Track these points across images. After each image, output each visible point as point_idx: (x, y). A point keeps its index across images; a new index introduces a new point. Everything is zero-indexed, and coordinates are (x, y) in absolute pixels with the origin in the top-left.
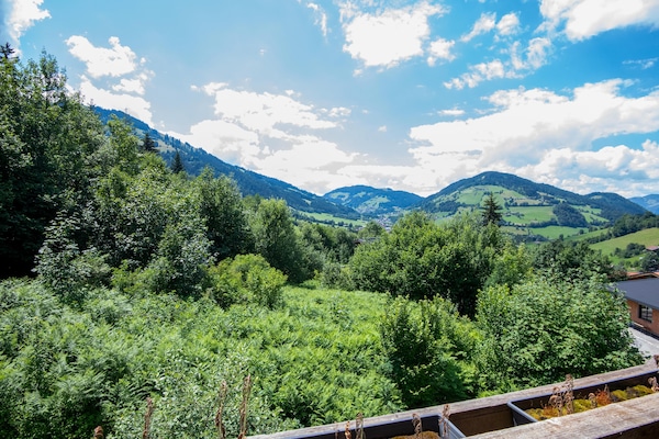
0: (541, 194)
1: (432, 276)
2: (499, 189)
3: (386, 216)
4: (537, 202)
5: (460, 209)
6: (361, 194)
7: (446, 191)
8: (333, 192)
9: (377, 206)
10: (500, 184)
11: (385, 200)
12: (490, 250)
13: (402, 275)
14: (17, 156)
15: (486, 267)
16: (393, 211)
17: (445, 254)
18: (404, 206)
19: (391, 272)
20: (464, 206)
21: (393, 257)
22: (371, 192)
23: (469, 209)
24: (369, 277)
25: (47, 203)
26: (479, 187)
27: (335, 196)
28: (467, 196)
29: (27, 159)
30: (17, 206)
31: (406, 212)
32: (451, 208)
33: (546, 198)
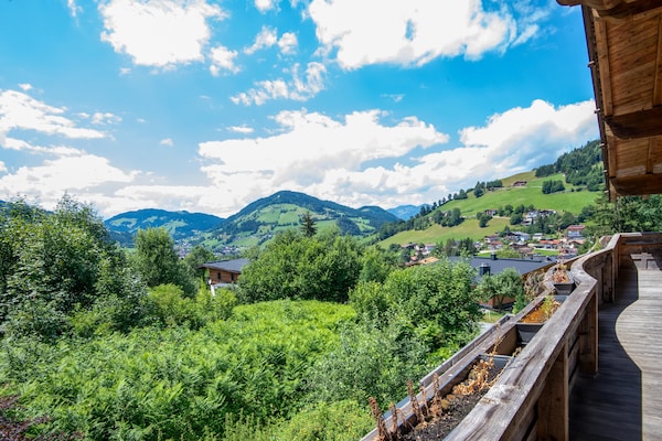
0: (327, 210)
2: (293, 206)
3: (186, 241)
4: (324, 217)
5: (261, 227)
6: (152, 219)
7: (246, 211)
8: (115, 218)
9: (173, 231)
10: (294, 202)
11: (182, 224)
16: (192, 234)
18: (204, 229)
20: (265, 224)
22: (162, 216)
23: (269, 227)
26: (276, 205)
27: (118, 223)
28: (266, 215)
31: (207, 235)
32: (251, 227)
33: (330, 213)
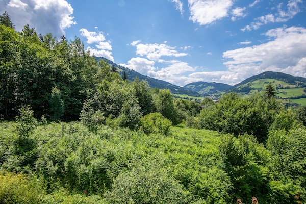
0: (297, 82)
1: (241, 124)
2: (273, 80)
3: (213, 95)
4: (295, 86)
5: (252, 91)
6: (200, 86)
7: (244, 82)
8: (188, 85)
9: (208, 91)
10: (274, 78)
11: (212, 88)
12: (272, 111)
13: (226, 123)
14: (71, 77)
15: (270, 120)
16: (216, 92)
17: (248, 113)
18: (222, 90)
19: (219, 121)
20: (254, 89)
21: (220, 114)
22: (205, 84)
23: (256, 91)
24: (209, 123)
25: (82, 94)
26: (262, 79)
27: (188, 87)
28: (256, 84)
29: (74, 78)
30: (72, 95)
31: (223, 93)
32: (247, 90)
33: (299, 84)
